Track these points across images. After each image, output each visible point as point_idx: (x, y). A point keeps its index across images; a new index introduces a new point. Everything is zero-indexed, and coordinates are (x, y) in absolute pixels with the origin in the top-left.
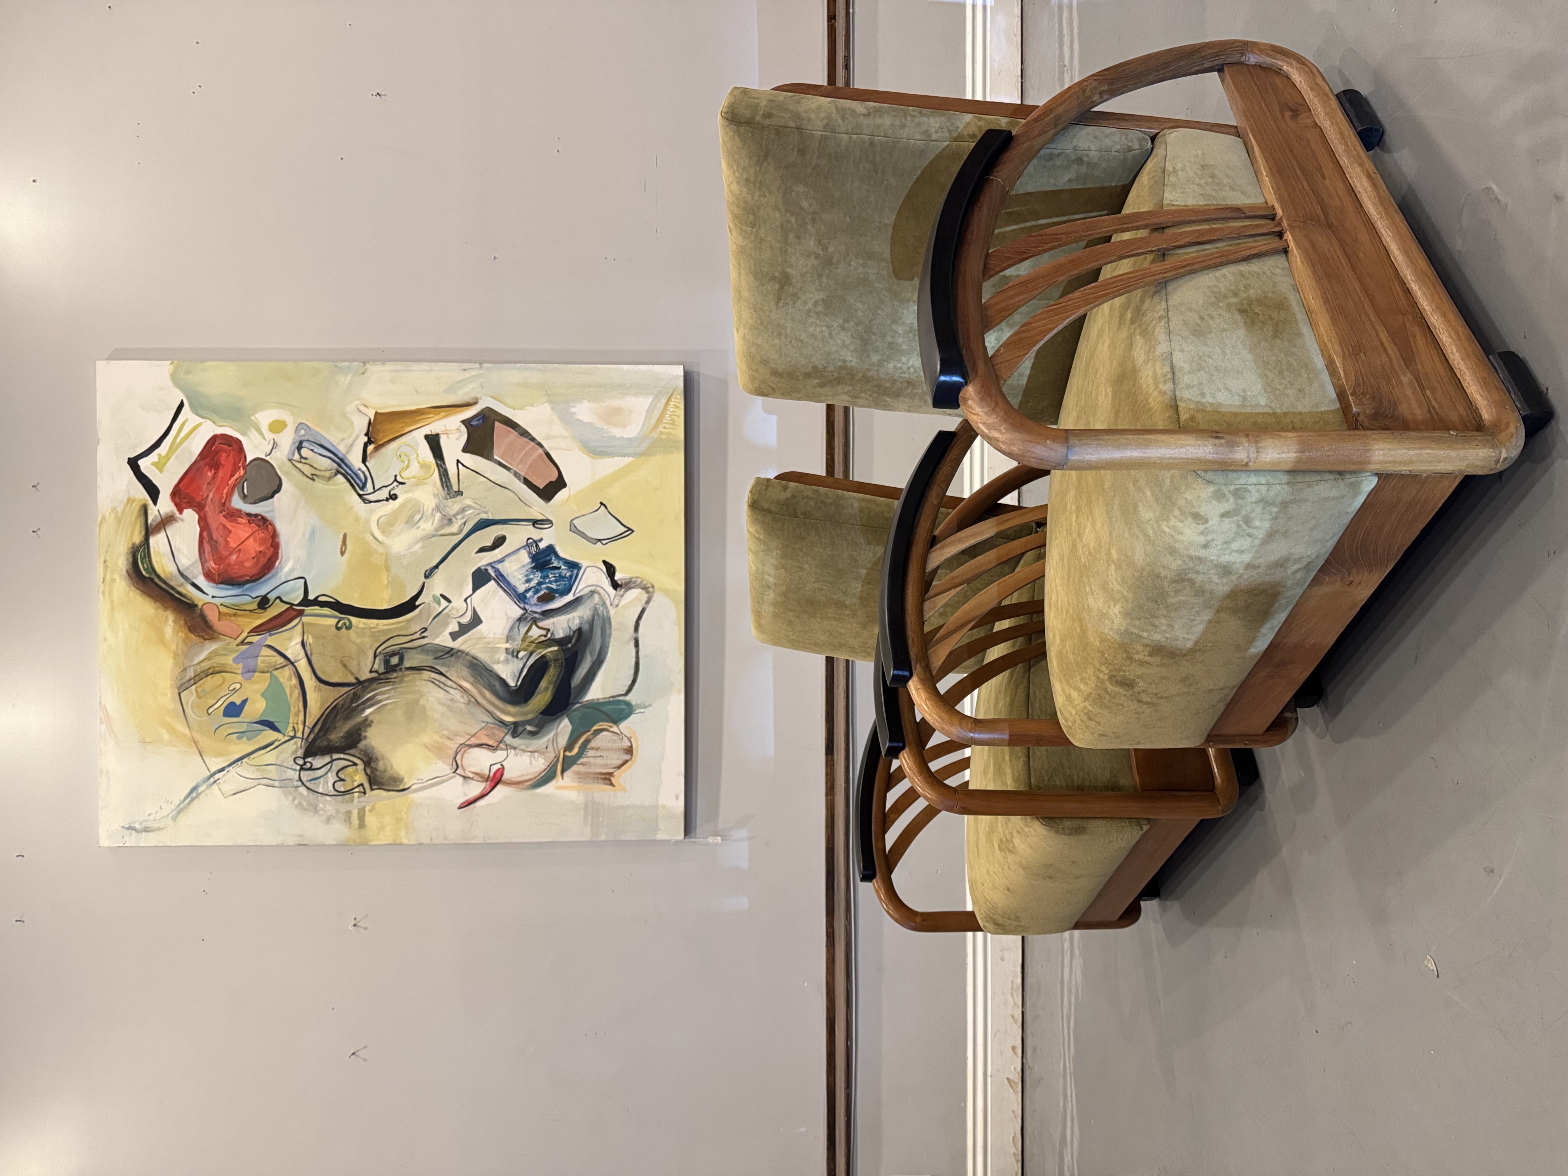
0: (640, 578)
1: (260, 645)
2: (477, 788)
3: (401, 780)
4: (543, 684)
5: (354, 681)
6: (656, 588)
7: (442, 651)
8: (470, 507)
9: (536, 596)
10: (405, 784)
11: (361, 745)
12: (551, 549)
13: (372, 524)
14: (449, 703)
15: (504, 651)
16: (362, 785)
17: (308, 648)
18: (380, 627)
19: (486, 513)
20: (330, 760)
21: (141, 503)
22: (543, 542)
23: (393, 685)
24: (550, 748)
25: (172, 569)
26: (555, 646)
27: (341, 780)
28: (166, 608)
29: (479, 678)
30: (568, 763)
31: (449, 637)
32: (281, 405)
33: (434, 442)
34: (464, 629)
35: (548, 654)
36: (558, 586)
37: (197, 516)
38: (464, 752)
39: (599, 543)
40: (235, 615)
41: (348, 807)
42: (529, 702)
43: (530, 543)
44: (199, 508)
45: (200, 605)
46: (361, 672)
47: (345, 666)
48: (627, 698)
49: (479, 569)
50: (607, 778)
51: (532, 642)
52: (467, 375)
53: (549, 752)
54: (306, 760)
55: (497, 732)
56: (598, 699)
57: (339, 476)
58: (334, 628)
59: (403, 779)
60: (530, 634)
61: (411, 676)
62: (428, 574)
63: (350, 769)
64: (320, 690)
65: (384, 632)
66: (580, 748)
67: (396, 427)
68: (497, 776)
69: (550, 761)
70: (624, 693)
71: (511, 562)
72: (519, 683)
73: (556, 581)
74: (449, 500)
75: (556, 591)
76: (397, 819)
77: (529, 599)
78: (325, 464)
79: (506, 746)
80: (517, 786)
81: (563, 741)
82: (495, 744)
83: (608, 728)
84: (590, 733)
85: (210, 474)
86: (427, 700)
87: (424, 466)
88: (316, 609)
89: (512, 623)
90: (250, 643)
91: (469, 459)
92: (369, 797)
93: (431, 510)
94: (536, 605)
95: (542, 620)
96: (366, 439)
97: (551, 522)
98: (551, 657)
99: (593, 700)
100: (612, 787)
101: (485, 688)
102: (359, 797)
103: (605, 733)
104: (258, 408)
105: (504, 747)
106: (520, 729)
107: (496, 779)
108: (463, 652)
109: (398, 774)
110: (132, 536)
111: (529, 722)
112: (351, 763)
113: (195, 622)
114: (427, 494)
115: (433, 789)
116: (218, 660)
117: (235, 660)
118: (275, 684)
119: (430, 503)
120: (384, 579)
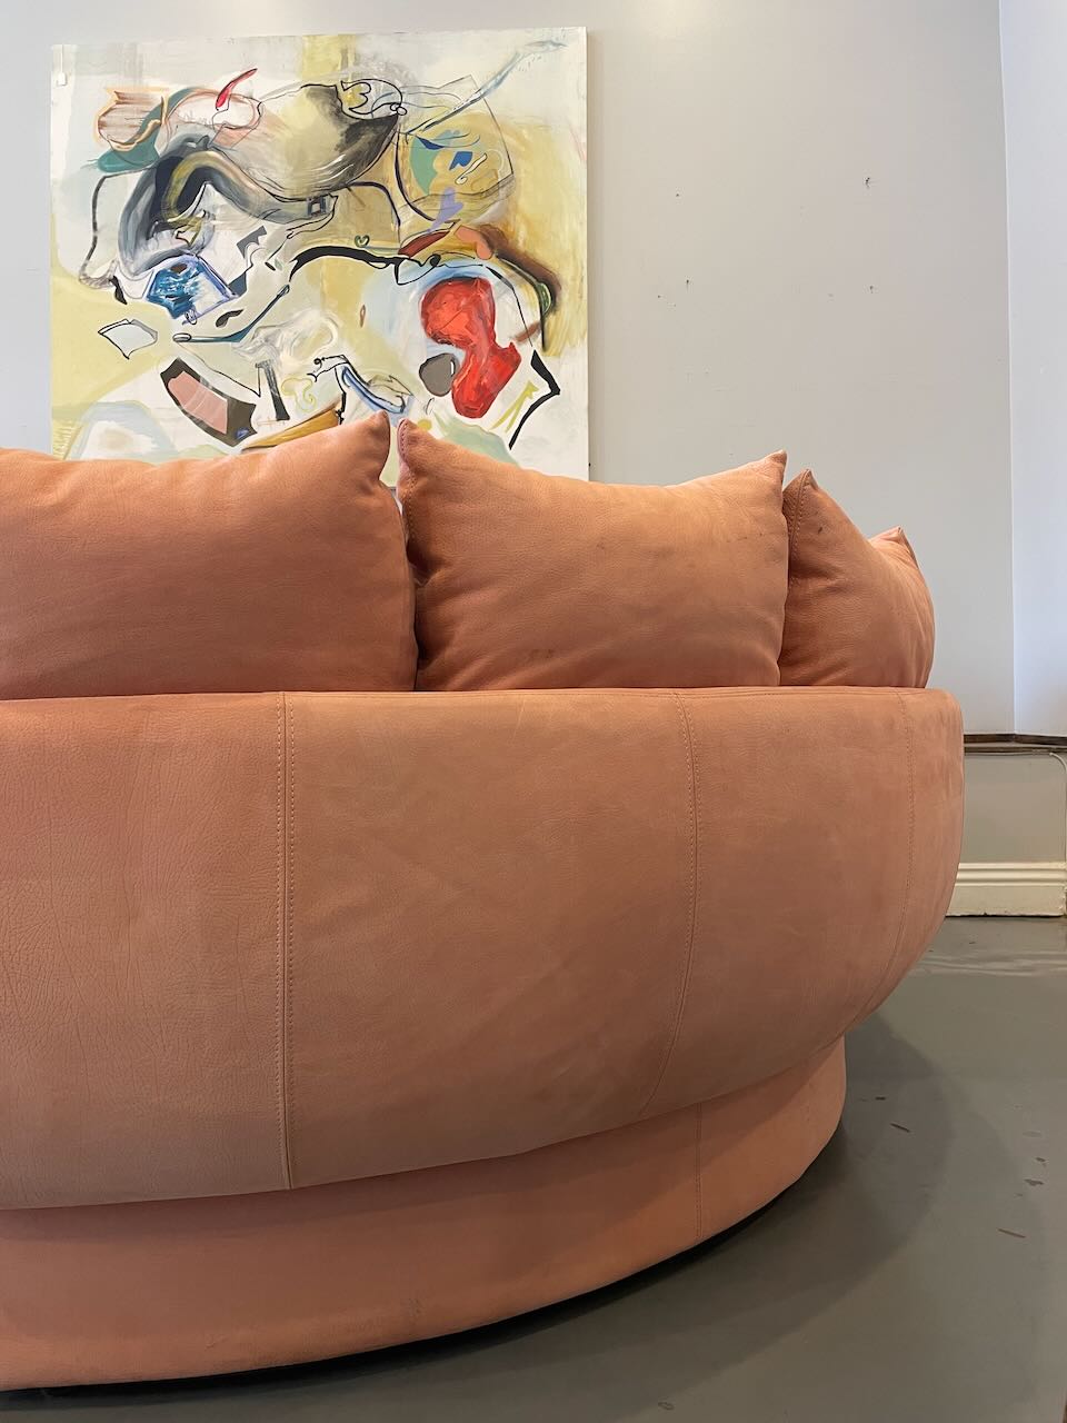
0: (92, 288)
1: (439, 221)
2: (239, 89)
3: (309, 95)
4: (181, 187)
5: (352, 188)
6: (77, 279)
7: (275, 217)
8: (248, 353)
9: (188, 270)
10: (305, 91)
11: (346, 127)
12: (175, 315)
13: (337, 336)
14: (266, 168)
15: (216, 217)
16: (345, 90)
17: (395, 219)
18: (329, 238)
19: (234, 348)
20: (373, 113)
21: (547, 353)
22: (182, 321)
23: (317, 184)
24: (174, 128)
25: (518, 290)
26: (170, 223)
27: (363, 94)
28: (525, 254)
29: (238, 191)
30: (158, 112)
31: (267, 230)
33: (282, 414)
34: (253, 238)
35: (176, 215)
36: (168, 280)
37: (497, 341)
38: (252, 121)
39: (131, 321)
40: (462, 248)
41: (357, 69)
42: (193, 170)
43: (193, 320)
44: (494, 348)
45: (494, 257)
46: (346, 197)
47: (361, 201)
48: (104, 174)
49: (240, 295)
50: (122, 99)
51: (191, 226)
53: (175, 123)
54: (395, 112)
55: (223, 141)
56: (130, 173)
57: (367, 381)
58: (371, 238)
59: (307, 96)
61: (300, 194)
62: (286, 289)
63: (355, 105)
64: (384, 179)
65: (327, 235)
66: (147, 126)
67: (316, 423)
68: (222, 100)
69: (174, 114)
70: (107, 179)
71: (211, 302)
72: (203, 187)
73: (170, 284)
74: (267, 359)
75: (170, 275)
76: (312, 58)
77: (194, 267)
78: (379, 391)
79: (214, 128)
80: (205, 91)
81: (162, 133)
82: (224, 129)
83: (121, 146)
84: (138, 141)
85: (485, 381)
86: (286, 170)
87: (291, 392)
88: (387, 255)
89: (210, 244)
90: (449, 222)
91: (249, 398)
92: (338, 78)
93: (284, 350)
94: (188, 262)
95: (182, 247)
96: (343, 415)
97: (174, 340)
98: (173, 213)
99: (134, 172)
100: (116, 90)
101: (233, 182)
102: (347, 79)
103: (123, 141)
106: (201, 144)
107: (223, 97)
108: (254, 216)
109: (311, 100)
110: (557, 320)
111: (194, 150)
113: (498, 243)
114: (288, 364)
115: (280, 87)
116: (475, 206)
117: (461, 205)
118: (425, 185)
119: (285, 356)
120: (326, 285)
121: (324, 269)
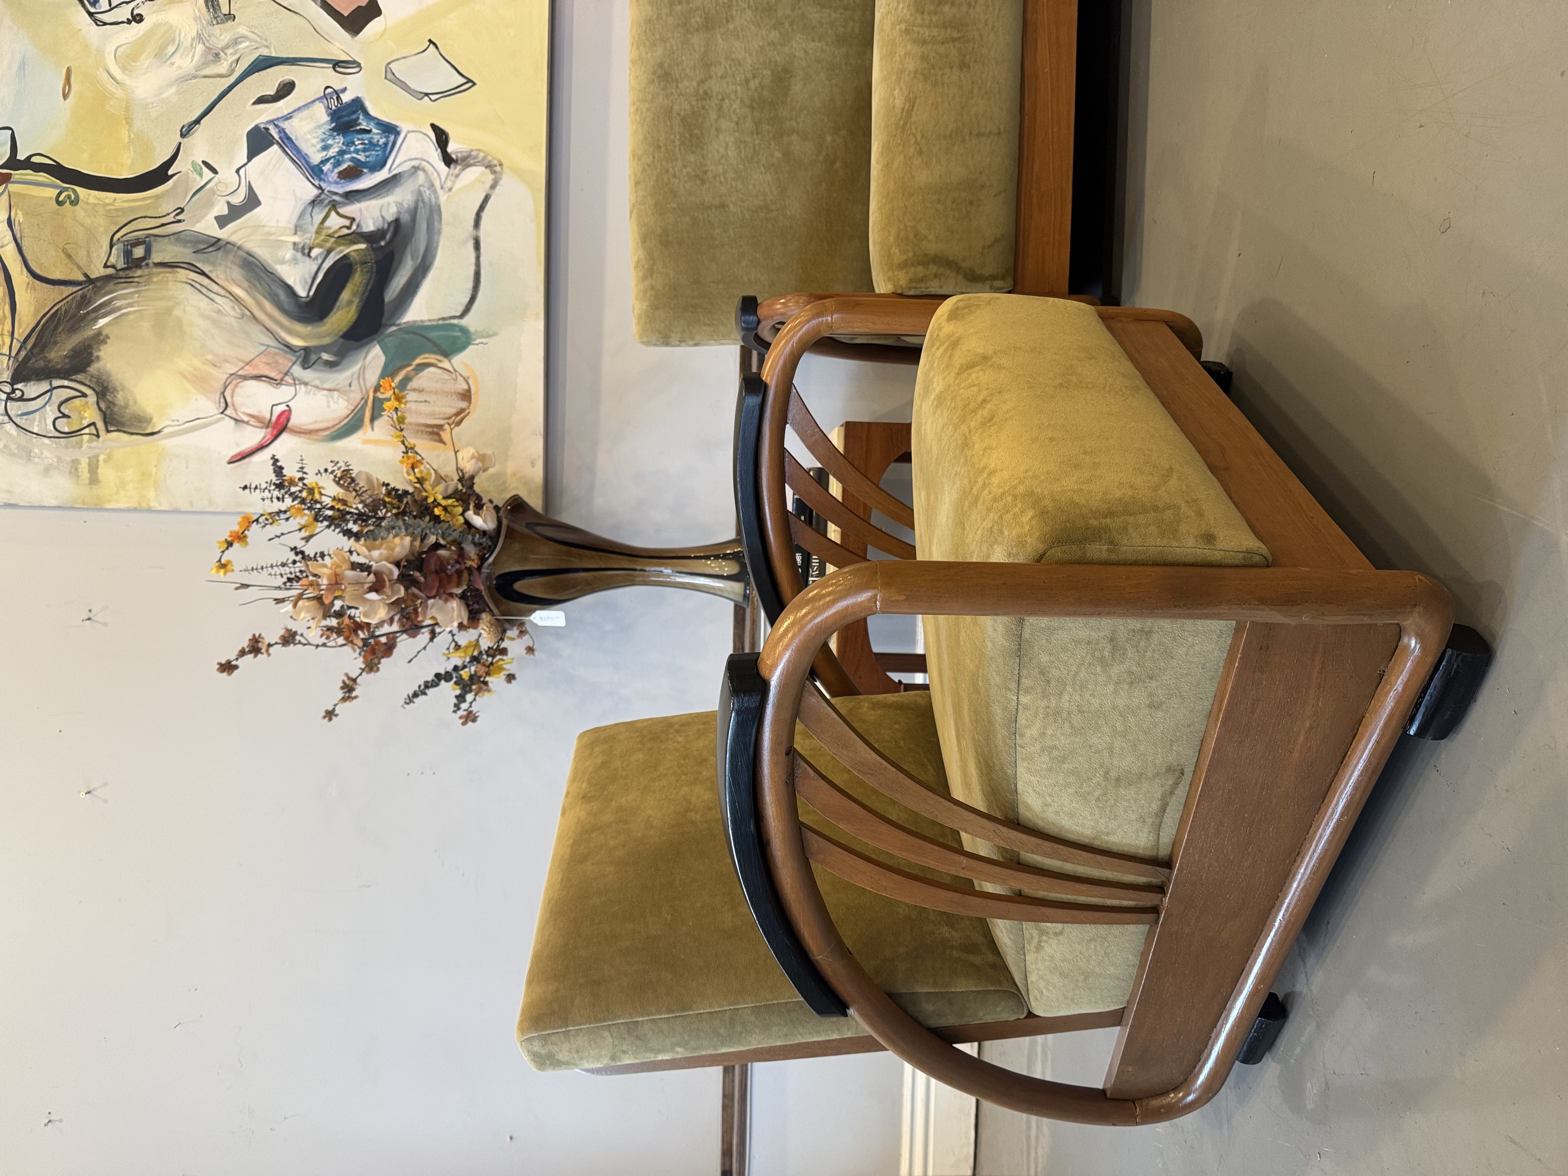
0: (483, 152)
2: (254, 436)
3: (149, 421)
4: (345, 295)
5: (82, 278)
6: (505, 166)
7: (203, 242)
8: (246, 38)
9: (336, 171)
10: (154, 426)
11: (93, 369)
12: (358, 104)
13: (106, 55)
14: (215, 315)
15: (292, 247)
16: (93, 424)
17: (16, 229)
18: (119, 204)
19: (267, 47)
20: (49, 388)
22: (346, 93)
23: (137, 287)
24: (355, 386)
26: (362, 243)
27: (65, 416)
29: (257, 283)
30: (379, 408)
31: (215, 222)
34: (235, 212)
35: (352, 253)
36: (367, 157)
38: (236, 386)
39: (426, 98)
41: (74, 454)
42: (326, 320)
43: (329, 94)
46: (93, 266)
47: (69, 256)
48: (464, 322)
49: (257, 127)
50: (433, 432)
51: (330, 236)
53: (354, 391)
54: (15, 387)
55: (281, 361)
56: (422, 321)
58: (54, 202)
59: (151, 419)
60: (327, 224)
61: (162, 274)
62: (185, 132)
63: (77, 402)
64: (34, 289)
65: (122, 210)
66: (396, 388)
68: (281, 420)
69: (355, 404)
70: (458, 314)
71: (301, 119)
72: (312, 293)
73: (364, 150)
74: (216, 26)
75: (364, 164)
76: (143, 474)
77: (326, 174)
79: (294, 380)
80: (308, 436)
81: (372, 376)
82: (278, 377)
83: (436, 362)
84: (410, 368)
86: (184, 311)
88: (28, 174)
89: (303, 207)
92: (103, 442)
93: (190, 40)
94: (336, 183)
95: (345, 204)
97: (359, 65)
98: (357, 258)
99: (415, 322)
100: (442, 445)
101: (265, 297)
102: (89, 441)
103: (431, 369)
105: (292, 382)
106: (314, 357)
107: (280, 426)
108: (234, 245)
109: (145, 412)
111: (325, 348)
112: (79, 394)
114: (185, 17)
115: (192, 435)
119: (189, 29)
120: (124, 135)
121: (126, 158)
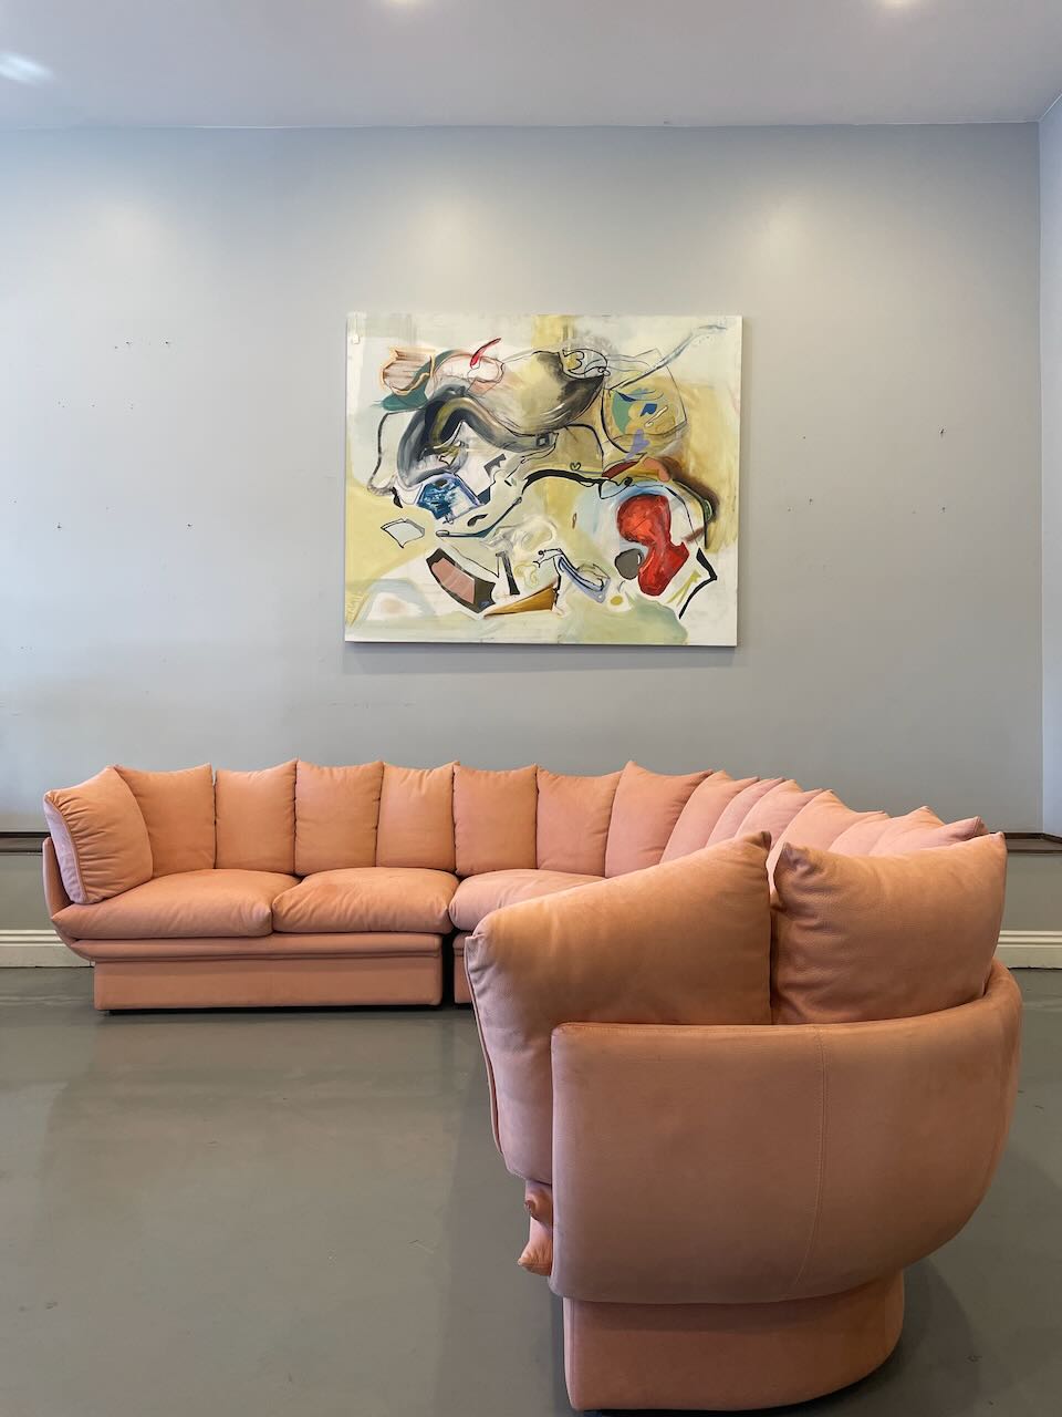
0: (377, 496)
1: (631, 453)
2: (488, 352)
3: (539, 359)
4: (444, 423)
5: (569, 428)
6: (366, 489)
7: (511, 447)
8: (491, 546)
9: (448, 484)
10: (536, 356)
11: (565, 384)
12: (438, 516)
13: (556, 535)
14: (507, 412)
15: (469, 446)
16: (565, 356)
17: (600, 450)
18: (551, 464)
19: (481, 542)
20: (586, 374)
21: (708, 550)
22: (443, 522)
23: (543, 424)
24: (439, 378)
25: (689, 505)
26: (436, 449)
27: (579, 360)
28: (694, 478)
29: (486, 428)
30: (427, 367)
31: (506, 457)
32: (613, 615)
33: (514, 590)
34: (496, 462)
35: (440, 444)
36: (433, 491)
37: (672, 540)
38: (497, 377)
39: (404, 520)
40: (648, 474)
41: (573, 341)
42: (453, 411)
43: (451, 520)
44: (670, 546)
45: (671, 481)
46: (564, 434)
47: (576, 438)
48: (387, 412)
49: (485, 504)
50: (401, 356)
51: (451, 452)
52: (491, 635)
53: (440, 376)
54: (602, 374)
55: (475, 390)
56: (406, 412)
57: (576, 566)
58: (582, 464)
59: (537, 360)
61: (531, 431)
62: (519, 500)
63: (573, 367)
64: (592, 422)
65: (549, 461)
66: (419, 378)
67: (539, 600)
68: (475, 360)
69: (439, 370)
70: (389, 416)
71: (465, 508)
72: (460, 424)
73: (434, 494)
74: (505, 550)
75: (434, 487)
76: (542, 332)
77: (453, 482)
78: (586, 576)
79: (469, 381)
80: (462, 353)
81: (430, 383)
82: (476, 382)
83: (399, 392)
84: (412, 388)
85: (663, 569)
86: (521, 414)
87: (521, 574)
88: (593, 477)
89: (464, 466)
90: (639, 454)
91: (490, 578)
92: (561, 348)
93: (517, 544)
94: (448, 478)
95: (444, 467)
96: (559, 592)
97: (437, 535)
98: (438, 442)
99: (410, 412)
100: (396, 349)
101: (483, 421)
102: (567, 348)
103: (402, 388)
104: (629, 613)
106: (459, 392)
107: (475, 358)
108: (497, 446)
109: (540, 363)
110: (716, 526)
111: (454, 397)
113: (674, 469)
114: (519, 554)
115: (517, 352)
116: (659, 443)
117: (648, 443)
118: (622, 426)
119: (517, 548)
120: (548, 498)
121: (547, 487)
